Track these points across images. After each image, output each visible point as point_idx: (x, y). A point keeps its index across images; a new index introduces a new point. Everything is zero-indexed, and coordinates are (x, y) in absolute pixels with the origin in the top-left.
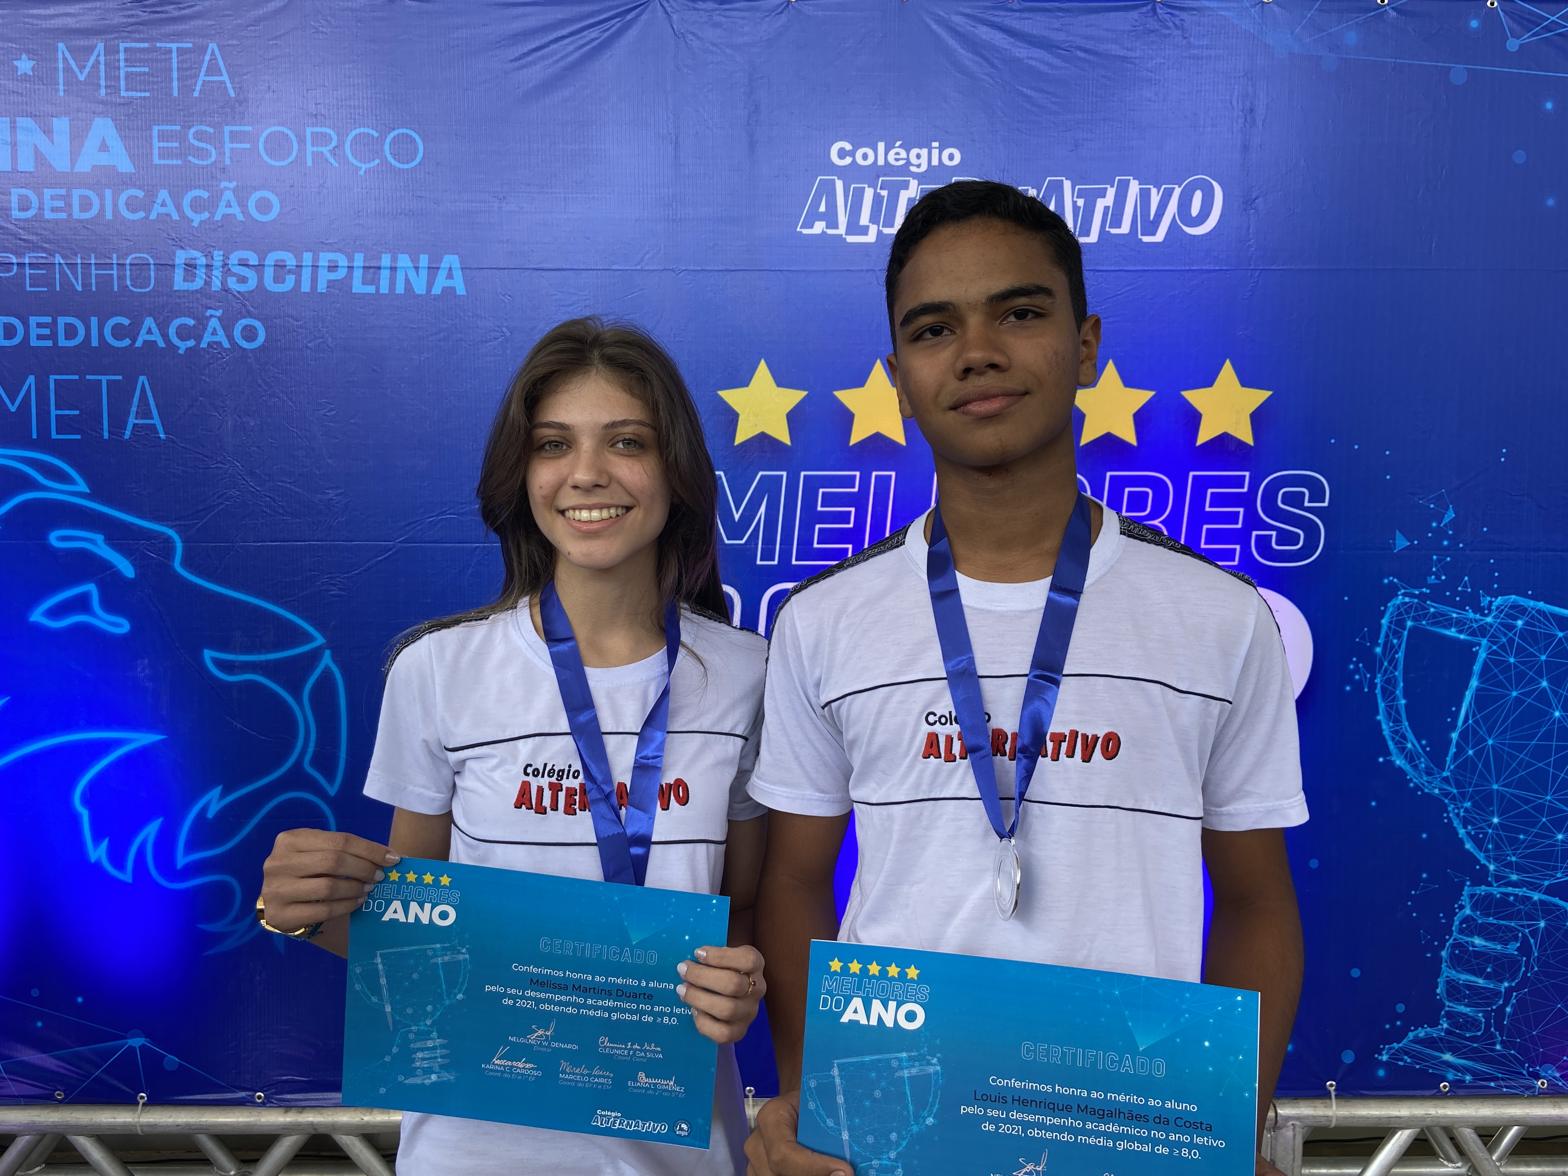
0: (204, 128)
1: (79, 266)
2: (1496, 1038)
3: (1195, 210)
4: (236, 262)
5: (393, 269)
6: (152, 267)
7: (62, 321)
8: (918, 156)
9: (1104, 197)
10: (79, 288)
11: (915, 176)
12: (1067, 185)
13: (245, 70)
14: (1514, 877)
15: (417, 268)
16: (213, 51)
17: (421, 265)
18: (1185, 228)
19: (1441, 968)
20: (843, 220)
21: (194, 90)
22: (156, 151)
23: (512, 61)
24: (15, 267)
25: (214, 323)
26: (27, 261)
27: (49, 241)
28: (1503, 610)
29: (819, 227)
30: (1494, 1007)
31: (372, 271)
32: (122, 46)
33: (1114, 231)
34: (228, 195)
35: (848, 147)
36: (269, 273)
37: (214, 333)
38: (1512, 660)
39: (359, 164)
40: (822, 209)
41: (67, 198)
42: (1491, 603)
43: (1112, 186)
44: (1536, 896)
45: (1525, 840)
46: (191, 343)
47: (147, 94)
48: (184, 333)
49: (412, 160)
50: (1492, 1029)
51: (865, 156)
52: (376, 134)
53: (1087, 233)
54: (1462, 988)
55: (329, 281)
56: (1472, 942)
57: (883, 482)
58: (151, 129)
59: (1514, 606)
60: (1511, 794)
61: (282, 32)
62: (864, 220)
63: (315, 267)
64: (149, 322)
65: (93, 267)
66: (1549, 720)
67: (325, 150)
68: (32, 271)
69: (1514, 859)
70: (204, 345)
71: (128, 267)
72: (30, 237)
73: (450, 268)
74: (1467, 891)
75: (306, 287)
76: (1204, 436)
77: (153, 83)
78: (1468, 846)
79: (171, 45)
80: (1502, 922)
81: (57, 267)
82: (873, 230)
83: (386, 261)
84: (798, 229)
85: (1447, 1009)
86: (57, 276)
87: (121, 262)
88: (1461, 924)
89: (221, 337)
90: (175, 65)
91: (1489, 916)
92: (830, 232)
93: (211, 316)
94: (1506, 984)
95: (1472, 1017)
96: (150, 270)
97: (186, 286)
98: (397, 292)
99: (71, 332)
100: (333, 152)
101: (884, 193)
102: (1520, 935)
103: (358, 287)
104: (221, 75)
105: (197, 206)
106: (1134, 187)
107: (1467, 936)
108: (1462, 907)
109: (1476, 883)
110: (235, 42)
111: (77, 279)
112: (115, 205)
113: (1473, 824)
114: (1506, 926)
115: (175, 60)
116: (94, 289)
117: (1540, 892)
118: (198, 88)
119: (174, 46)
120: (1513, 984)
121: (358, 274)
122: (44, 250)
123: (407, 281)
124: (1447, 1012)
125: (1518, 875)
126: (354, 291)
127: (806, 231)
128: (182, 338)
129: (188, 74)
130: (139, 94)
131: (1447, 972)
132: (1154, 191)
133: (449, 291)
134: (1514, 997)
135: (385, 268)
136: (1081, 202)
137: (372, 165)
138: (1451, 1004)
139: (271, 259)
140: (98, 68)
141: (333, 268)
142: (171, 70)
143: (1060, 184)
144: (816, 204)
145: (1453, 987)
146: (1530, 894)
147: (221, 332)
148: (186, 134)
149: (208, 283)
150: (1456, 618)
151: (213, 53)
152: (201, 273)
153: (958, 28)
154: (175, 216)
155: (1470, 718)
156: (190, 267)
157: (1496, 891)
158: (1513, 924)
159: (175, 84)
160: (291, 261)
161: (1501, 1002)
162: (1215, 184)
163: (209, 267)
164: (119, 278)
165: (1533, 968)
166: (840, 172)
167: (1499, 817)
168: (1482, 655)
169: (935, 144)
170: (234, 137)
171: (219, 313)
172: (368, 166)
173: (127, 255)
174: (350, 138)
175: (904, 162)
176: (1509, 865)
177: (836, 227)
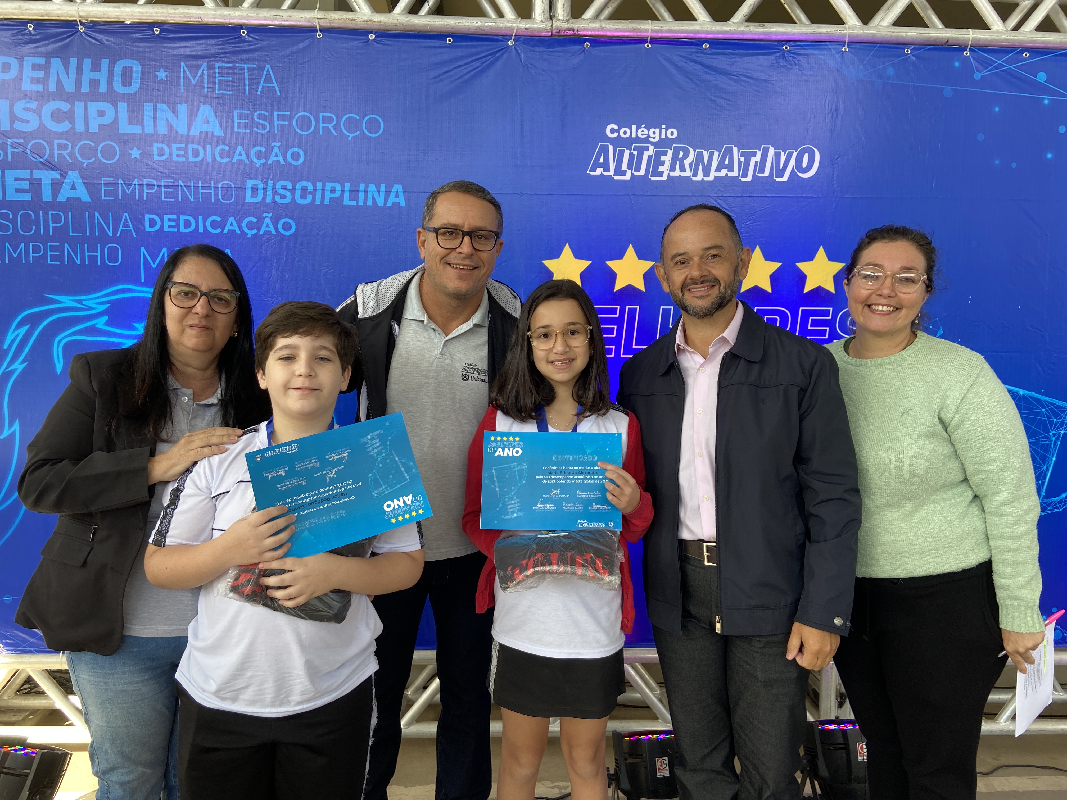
0: (263, 112)
1: (192, 188)
3: (805, 164)
4: (280, 187)
5: (366, 192)
6: (233, 189)
7: (182, 218)
8: (654, 133)
9: (755, 156)
10: (192, 200)
11: (652, 143)
12: (735, 149)
13: (286, 81)
15: (379, 192)
16: (268, 69)
17: (381, 190)
18: (798, 173)
20: (612, 167)
21: (257, 91)
22: (236, 125)
23: (433, 78)
24: (156, 187)
25: (267, 220)
26: (162, 183)
27: (176, 174)
29: (599, 171)
31: (354, 193)
32: (217, 66)
33: (760, 175)
34: (276, 150)
35: (616, 127)
36: (298, 193)
37: (268, 226)
39: (348, 134)
40: (601, 161)
41: (186, 149)
43: (760, 150)
46: (255, 231)
47: (231, 93)
48: (251, 226)
49: (378, 132)
51: (625, 133)
52: (358, 118)
53: (746, 177)
55: (331, 198)
57: (632, 311)
58: (233, 112)
61: (307, 60)
62: (624, 167)
63: (323, 190)
64: (231, 219)
65: (200, 188)
67: (330, 126)
68: (165, 190)
70: (262, 232)
71: (220, 189)
72: (164, 171)
73: (397, 192)
75: (318, 201)
76: (807, 289)
77: (234, 86)
79: (245, 65)
81: (180, 187)
82: (629, 173)
83: (362, 187)
84: (588, 172)
86: (180, 192)
87: (216, 186)
89: (271, 228)
90: (247, 77)
92: (605, 174)
93: (266, 217)
96: (232, 191)
97: (252, 200)
98: (368, 204)
99: (187, 223)
100: (334, 127)
101: (635, 153)
103: (347, 202)
104: (273, 83)
105: (259, 155)
106: (772, 151)
110: (281, 65)
111: (191, 195)
112: (213, 154)
115: (246, 74)
116: (201, 200)
118: (260, 90)
119: (246, 66)
121: (347, 194)
122: (172, 178)
123: (374, 198)
126: (345, 204)
127: (592, 173)
128: (250, 228)
129: (254, 82)
130: (226, 92)
132: (782, 153)
133: (396, 204)
135: (362, 191)
136: (742, 159)
137: (355, 134)
139: (299, 186)
140: (203, 77)
141: (333, 190)
142: (244, 79)
143: (732, 149)
144: (598, 158)
147: (271, 226)
148: (253, 115)
149: (264, 198)
151: (268, 71)
152: (261, 192)
153: (677, 63)
154: (246, 161)
156: (255, 189)
159: (247, 87)
160: (310, 187)
162: (815, 150)
163: (265, 189)
164: (215, 194)
166: (611, 141)
169: (663, 126)
170: (281, 118)
171: (270, 215)
172: (353, 135)
173: (219, 182)
174: (343, 119)
175: (646, 136)
177: (609, 171)
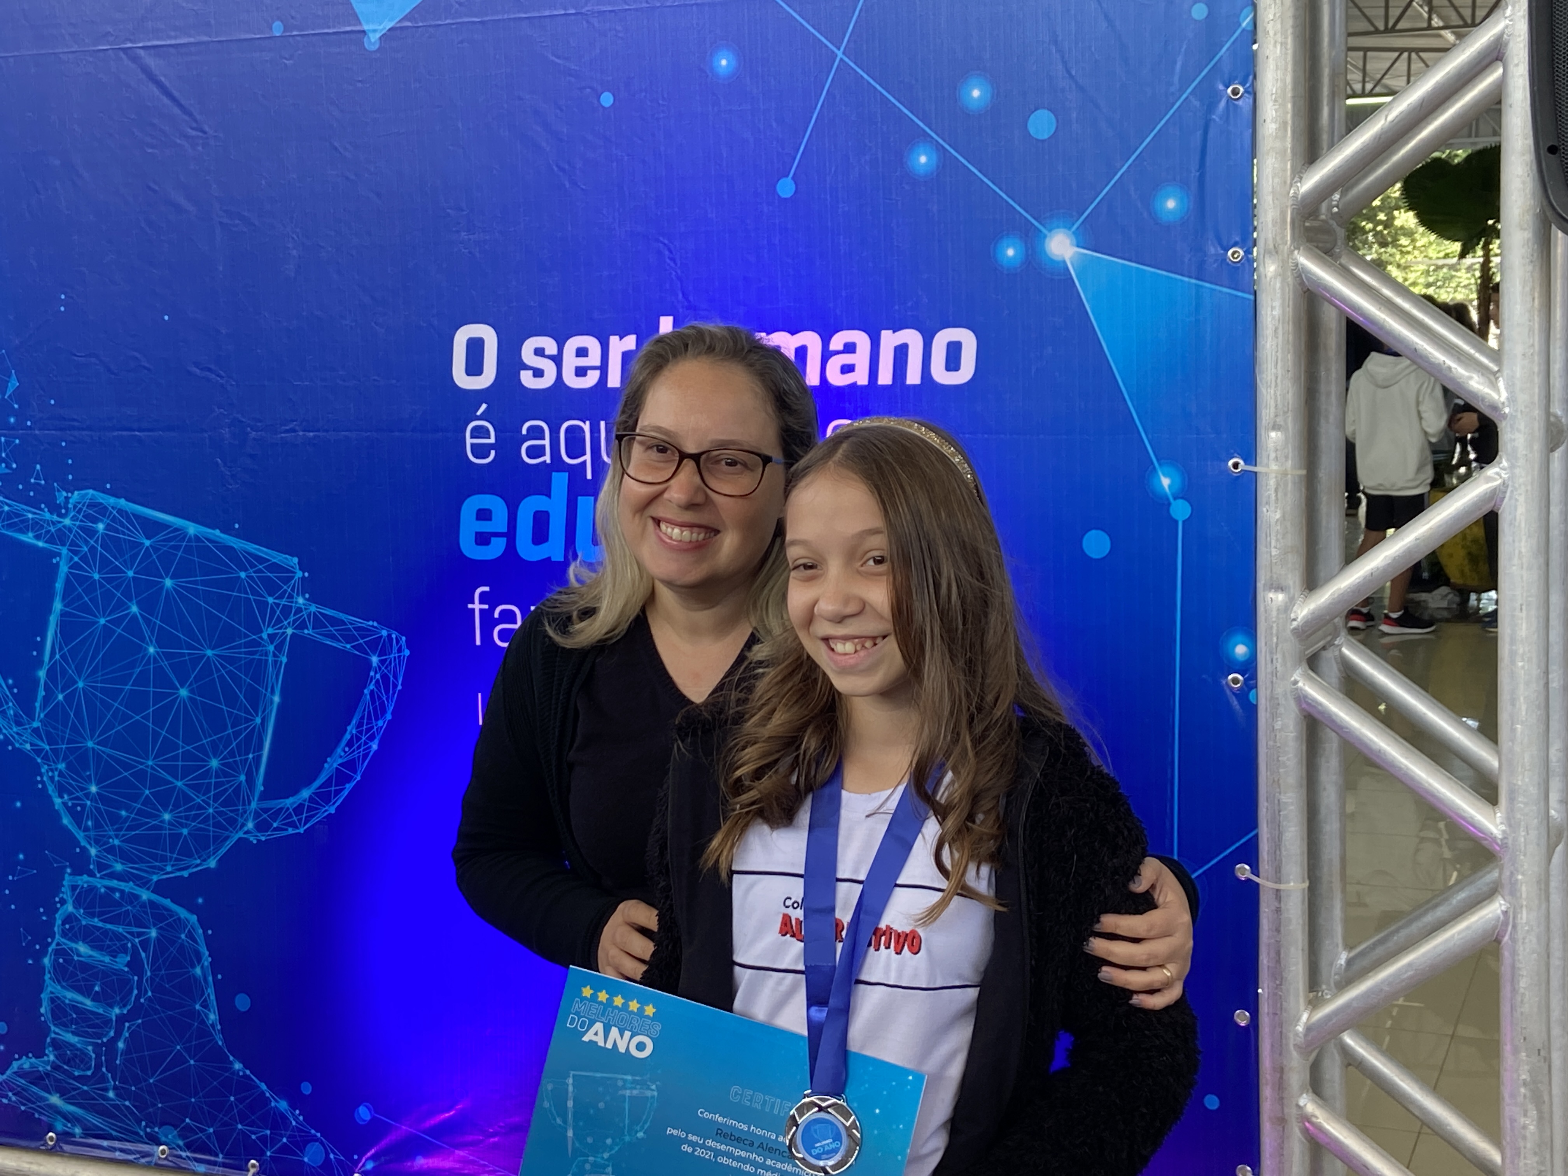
2: (109, 1082)
14: (119, 867)
19: (44, 981)
28: (81, 509)
30: (105, 1040)
38: (96, 576)
42: (67, 498)
44: (145, 895)
45: (128, 817)
50: (104, 1069)
54: (68, 1010)
56: (76, 949)
59: (92, 505)
60: (108, 755)
66: (143, 657)
69: (116, 842)
74: (67, 880)
78: (66, 821)
80: (109, 926)
85: (53, 1035)
88: (63, 924)
91: (92, 915)
94: (117, 1010)
95: (80, 1050)
102: (129, 945)
107: (70, 939)
108: (63, 902)
109: (78, 871)
113: (70, 793)
114: (113, 932)
117: (148, 889)
120: (125, 1012)
124: (53, 1039)
125: (123, 864)
131: (52, 988)
134: (126, 1029)
138: (57, 1030)
145: (58, 1007)
146: (138, 891)
150: (33, 519)
155: (57, 651)
157: (101, 884)
158: (121, 930)
161: (112, 1034)
165: (146, 992)
167: (97, 785)
168: (64, 569)
176: (111, 850)
